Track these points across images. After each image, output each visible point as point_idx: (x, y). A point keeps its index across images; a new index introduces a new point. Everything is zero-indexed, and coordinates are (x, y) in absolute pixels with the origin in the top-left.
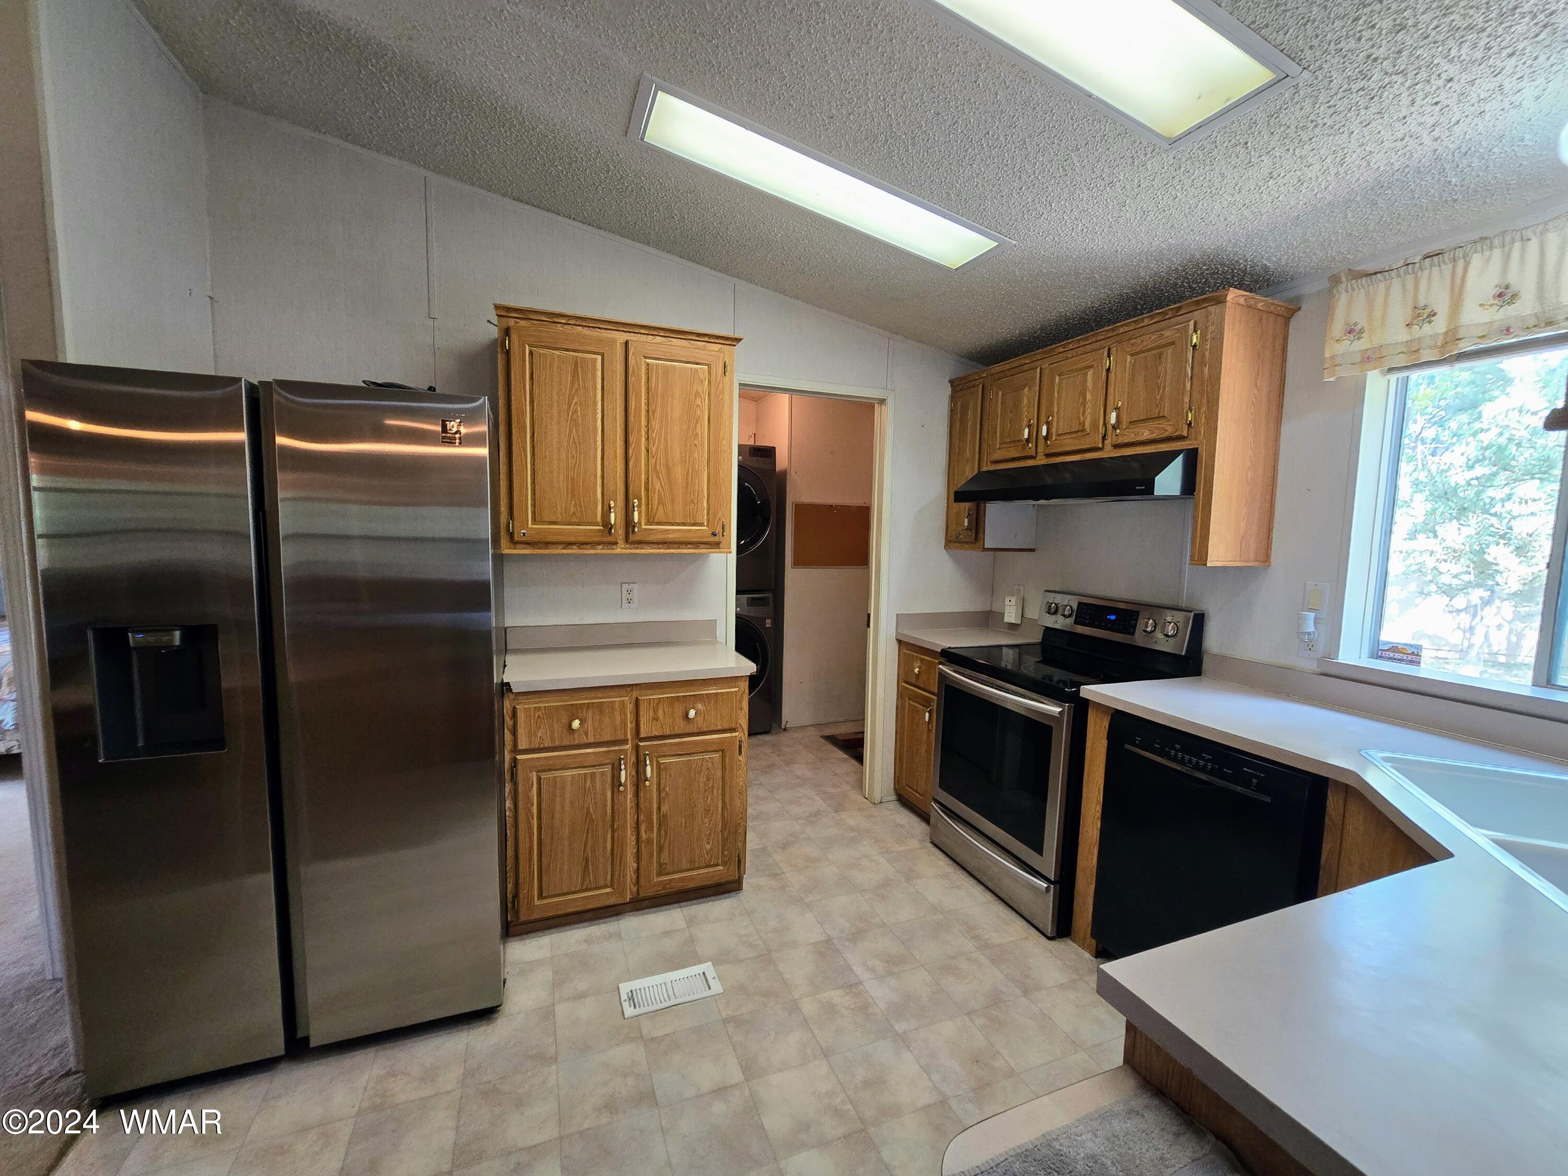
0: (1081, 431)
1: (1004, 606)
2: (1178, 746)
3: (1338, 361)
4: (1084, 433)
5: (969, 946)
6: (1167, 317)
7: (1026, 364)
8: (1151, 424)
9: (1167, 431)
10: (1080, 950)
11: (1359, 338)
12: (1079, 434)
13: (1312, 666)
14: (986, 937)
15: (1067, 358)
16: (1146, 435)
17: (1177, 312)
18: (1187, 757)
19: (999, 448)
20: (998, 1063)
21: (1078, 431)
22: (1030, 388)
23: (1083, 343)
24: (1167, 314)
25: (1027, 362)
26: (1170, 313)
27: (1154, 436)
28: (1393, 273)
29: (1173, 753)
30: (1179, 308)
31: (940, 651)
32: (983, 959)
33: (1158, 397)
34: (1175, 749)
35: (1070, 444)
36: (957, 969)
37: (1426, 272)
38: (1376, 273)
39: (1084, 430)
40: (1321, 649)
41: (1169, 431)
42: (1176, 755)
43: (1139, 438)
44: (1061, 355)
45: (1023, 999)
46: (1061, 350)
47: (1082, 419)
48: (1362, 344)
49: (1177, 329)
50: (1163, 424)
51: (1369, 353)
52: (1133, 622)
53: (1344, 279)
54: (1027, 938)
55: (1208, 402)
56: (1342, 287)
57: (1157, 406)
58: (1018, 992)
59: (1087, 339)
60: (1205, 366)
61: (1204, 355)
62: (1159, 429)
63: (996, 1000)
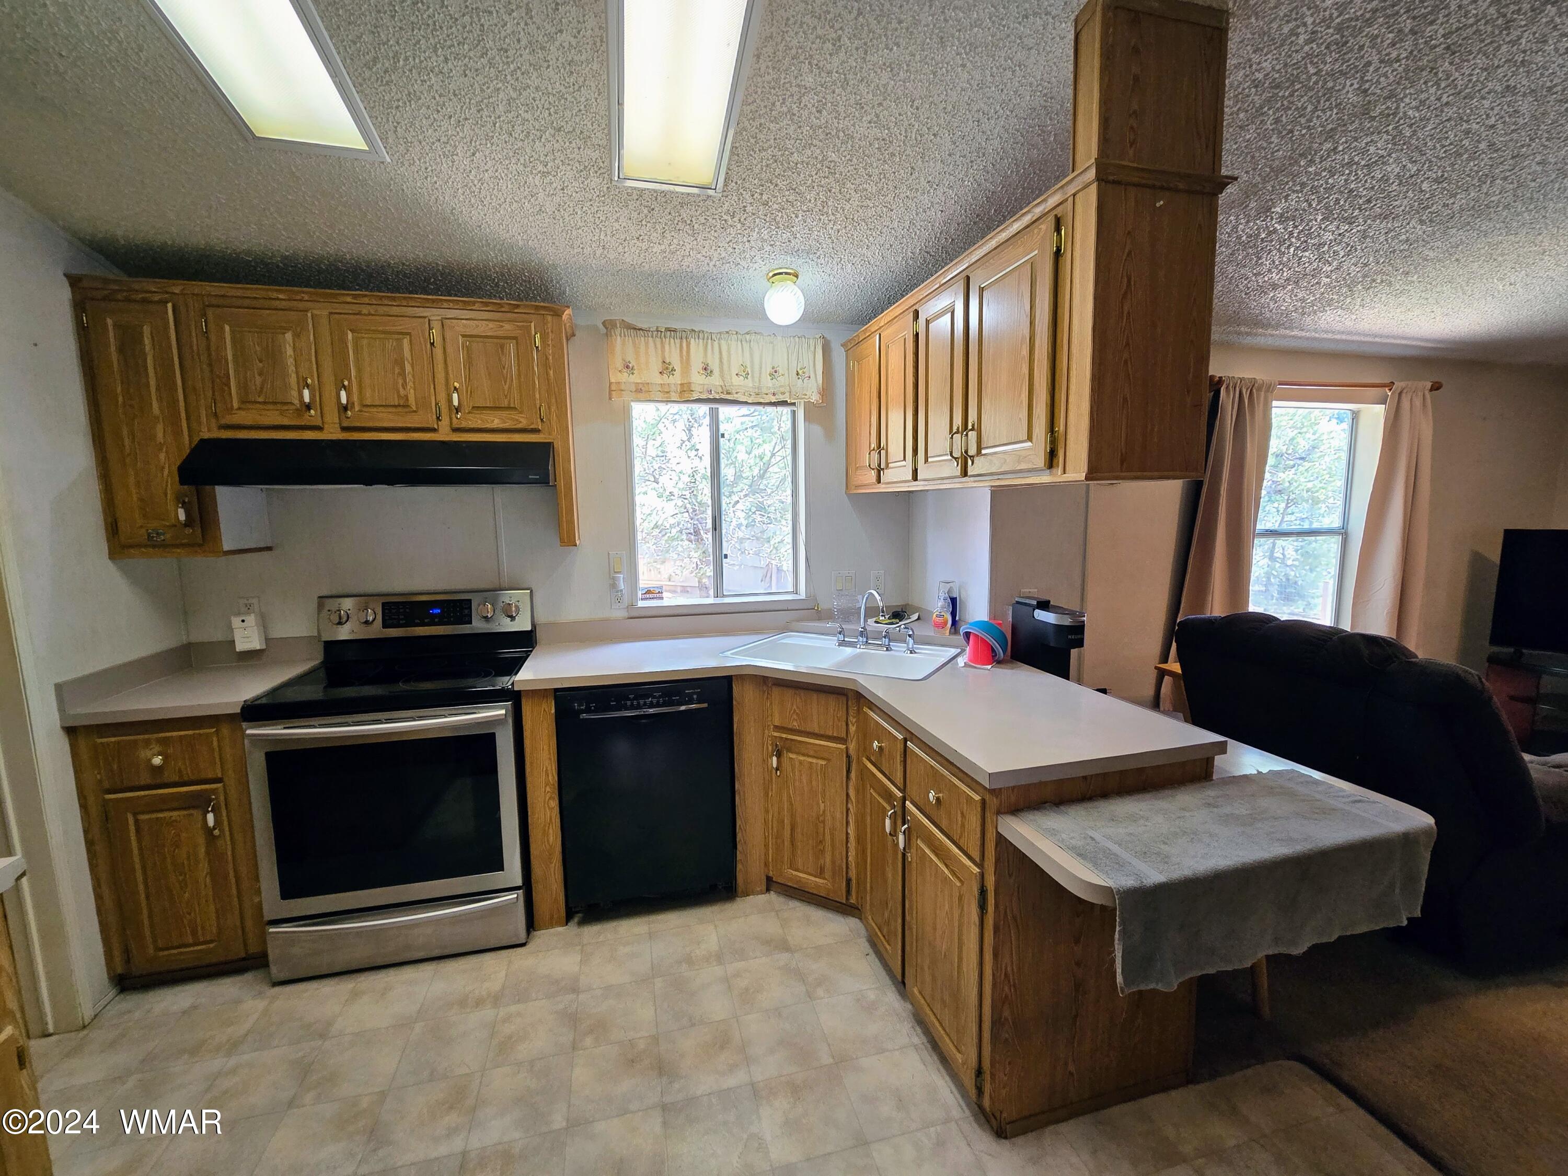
0: (404, 406)
1: (231, 630)
2: (631, 696)
3: (623, 387)
4: (407, 410)
5: (488, 1013)
6: (503, 309)
7: (278, 299)
8: (505, 414)
9: (520, 422)
10: (552, 930)
11: (633, 374)
12: (400, 409)
13: (624, 614)
14: (484, 993)
15: (359, 313)
16: (496, 423)
17: (514, 309)
18: (642, 702)
19: (239, 409)
20: (642, 1045)
21: (399, 406)
22: (297, 336)
23: (386, 302)
24: (502, 307)
25: (281, 296)
26: (507, 306)
27: (501, 426)
28: (650, 334)
29: (629, 703)
30: (518, 306)
31: (239, 711)
32: (513, 1008)
33: (506, 387)
34: (629, 699)
35: (387, 419)
36: (510, 1037)
37: (668, 340)
38: (640, 329)
39: (406, 406)
40: (626, 601)
41: (523, 423)
42: (632, 704)
43: (488, 426)
44: (347, 306)
45: (582, 996)
46: (349, 299)
47: (402, 392)
48: (634, 378)
49: (517, 326)
50: (514, 415)
51: (641, 386)
52: (466, 611)
53: (618, 325)
54: (510, 962)
55: (556, 401)
56: (618, 331)
57: (506, 396)
58: (572, 996)
59: (394, 299)
60: (550, 369)
61: (547, 359)
62: (512, 419)
63: (572, 1019)
